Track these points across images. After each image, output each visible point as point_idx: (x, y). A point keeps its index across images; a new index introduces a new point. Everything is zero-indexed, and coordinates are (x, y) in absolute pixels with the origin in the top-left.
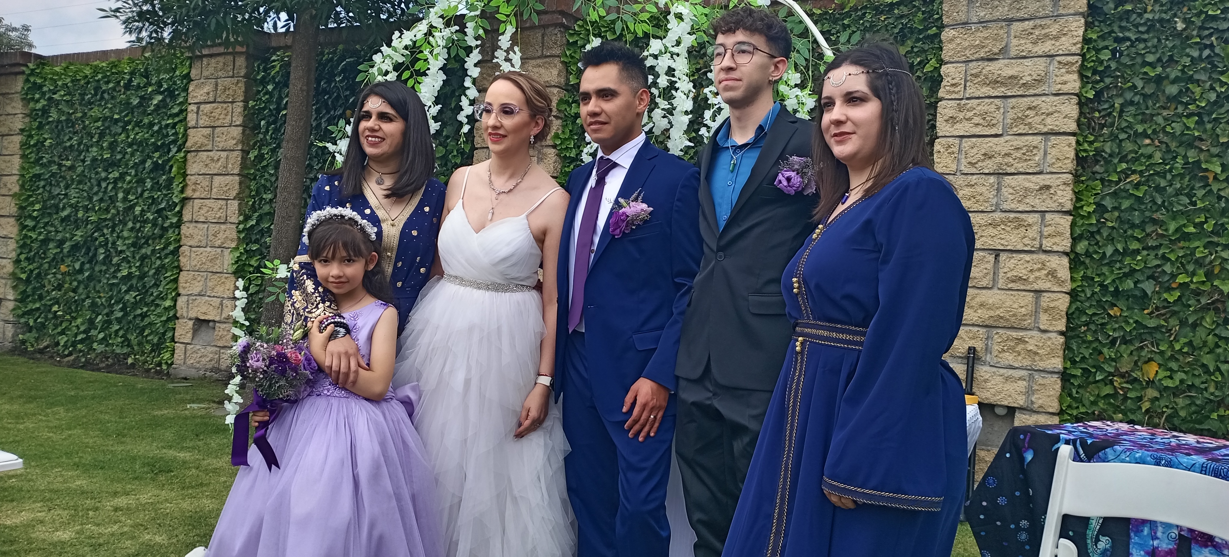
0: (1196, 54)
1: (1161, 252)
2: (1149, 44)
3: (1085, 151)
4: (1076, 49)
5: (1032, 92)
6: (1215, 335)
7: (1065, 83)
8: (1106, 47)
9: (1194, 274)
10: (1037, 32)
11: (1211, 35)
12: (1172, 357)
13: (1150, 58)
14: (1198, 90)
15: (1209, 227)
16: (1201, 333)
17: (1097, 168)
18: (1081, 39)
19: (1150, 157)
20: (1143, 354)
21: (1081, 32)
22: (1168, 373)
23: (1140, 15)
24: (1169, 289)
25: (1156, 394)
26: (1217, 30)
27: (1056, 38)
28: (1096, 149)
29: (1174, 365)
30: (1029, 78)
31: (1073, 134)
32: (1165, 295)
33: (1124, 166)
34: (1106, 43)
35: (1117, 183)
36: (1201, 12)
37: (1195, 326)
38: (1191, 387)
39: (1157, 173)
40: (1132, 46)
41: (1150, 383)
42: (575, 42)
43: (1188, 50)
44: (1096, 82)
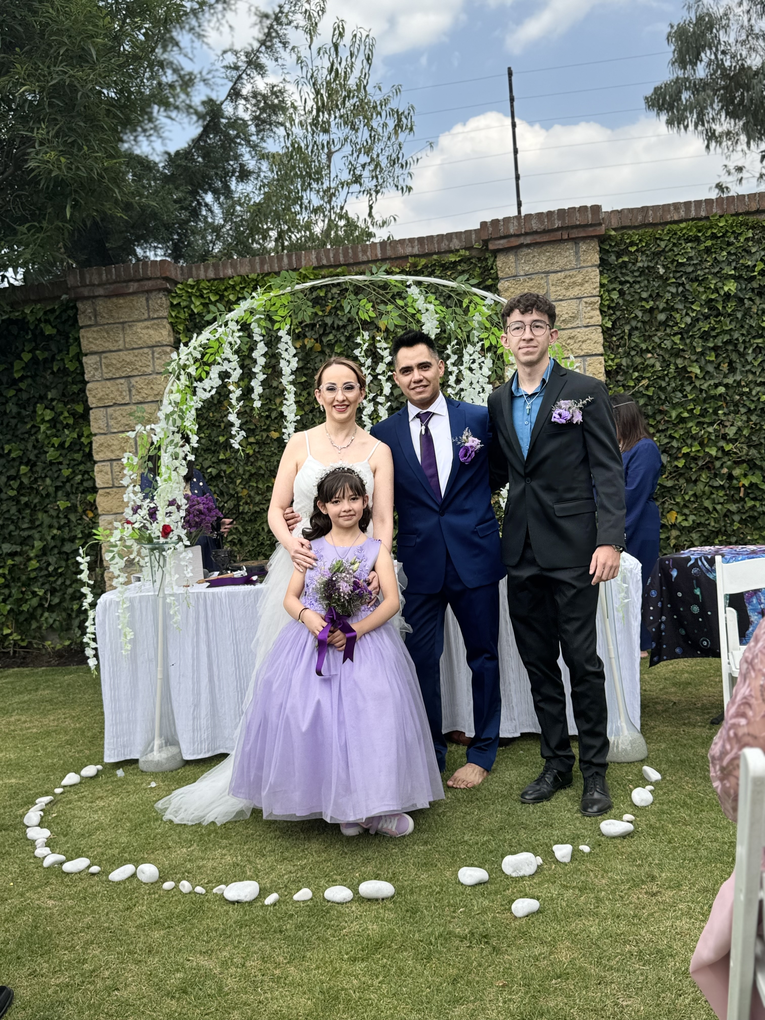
0: (674, 290)
1: (669, 433)
2: (642, 285)
3: (610, 366)
4: (596, 292)
5: (569, 326)
6: (710, 486)
7: (591, 318)
8: (614, 289)
9: (691, 446)
10: (567, 281)
11: (682, 276)
12: (685, 506)
13: (644, 295)
15: (697, 411)
16: (700, 487)
17: (619, 378)
18: (598, 284)
19: (653, 366)
20: (666, 506)
21: (598, 279)
22: (684, 517)
23: (634, 264)
24: (677, 458)
25: (678, 533)
26: (685, 273)
27: (582, 285)
28: (617, 364)
29: (686, 511)
30: (566, 316)
31: (602, 355)
32: (676, 463)
33: (636, 374)
34: (614, 286)
35: (634, 387)
36: (673, 261)
37: (696, 482)
38: (699, 524)
39: (659, 378)
40: (631, 287)
41: (674, 526)
42: (179, 304)
43: (668, 288)
44: (611, 315)
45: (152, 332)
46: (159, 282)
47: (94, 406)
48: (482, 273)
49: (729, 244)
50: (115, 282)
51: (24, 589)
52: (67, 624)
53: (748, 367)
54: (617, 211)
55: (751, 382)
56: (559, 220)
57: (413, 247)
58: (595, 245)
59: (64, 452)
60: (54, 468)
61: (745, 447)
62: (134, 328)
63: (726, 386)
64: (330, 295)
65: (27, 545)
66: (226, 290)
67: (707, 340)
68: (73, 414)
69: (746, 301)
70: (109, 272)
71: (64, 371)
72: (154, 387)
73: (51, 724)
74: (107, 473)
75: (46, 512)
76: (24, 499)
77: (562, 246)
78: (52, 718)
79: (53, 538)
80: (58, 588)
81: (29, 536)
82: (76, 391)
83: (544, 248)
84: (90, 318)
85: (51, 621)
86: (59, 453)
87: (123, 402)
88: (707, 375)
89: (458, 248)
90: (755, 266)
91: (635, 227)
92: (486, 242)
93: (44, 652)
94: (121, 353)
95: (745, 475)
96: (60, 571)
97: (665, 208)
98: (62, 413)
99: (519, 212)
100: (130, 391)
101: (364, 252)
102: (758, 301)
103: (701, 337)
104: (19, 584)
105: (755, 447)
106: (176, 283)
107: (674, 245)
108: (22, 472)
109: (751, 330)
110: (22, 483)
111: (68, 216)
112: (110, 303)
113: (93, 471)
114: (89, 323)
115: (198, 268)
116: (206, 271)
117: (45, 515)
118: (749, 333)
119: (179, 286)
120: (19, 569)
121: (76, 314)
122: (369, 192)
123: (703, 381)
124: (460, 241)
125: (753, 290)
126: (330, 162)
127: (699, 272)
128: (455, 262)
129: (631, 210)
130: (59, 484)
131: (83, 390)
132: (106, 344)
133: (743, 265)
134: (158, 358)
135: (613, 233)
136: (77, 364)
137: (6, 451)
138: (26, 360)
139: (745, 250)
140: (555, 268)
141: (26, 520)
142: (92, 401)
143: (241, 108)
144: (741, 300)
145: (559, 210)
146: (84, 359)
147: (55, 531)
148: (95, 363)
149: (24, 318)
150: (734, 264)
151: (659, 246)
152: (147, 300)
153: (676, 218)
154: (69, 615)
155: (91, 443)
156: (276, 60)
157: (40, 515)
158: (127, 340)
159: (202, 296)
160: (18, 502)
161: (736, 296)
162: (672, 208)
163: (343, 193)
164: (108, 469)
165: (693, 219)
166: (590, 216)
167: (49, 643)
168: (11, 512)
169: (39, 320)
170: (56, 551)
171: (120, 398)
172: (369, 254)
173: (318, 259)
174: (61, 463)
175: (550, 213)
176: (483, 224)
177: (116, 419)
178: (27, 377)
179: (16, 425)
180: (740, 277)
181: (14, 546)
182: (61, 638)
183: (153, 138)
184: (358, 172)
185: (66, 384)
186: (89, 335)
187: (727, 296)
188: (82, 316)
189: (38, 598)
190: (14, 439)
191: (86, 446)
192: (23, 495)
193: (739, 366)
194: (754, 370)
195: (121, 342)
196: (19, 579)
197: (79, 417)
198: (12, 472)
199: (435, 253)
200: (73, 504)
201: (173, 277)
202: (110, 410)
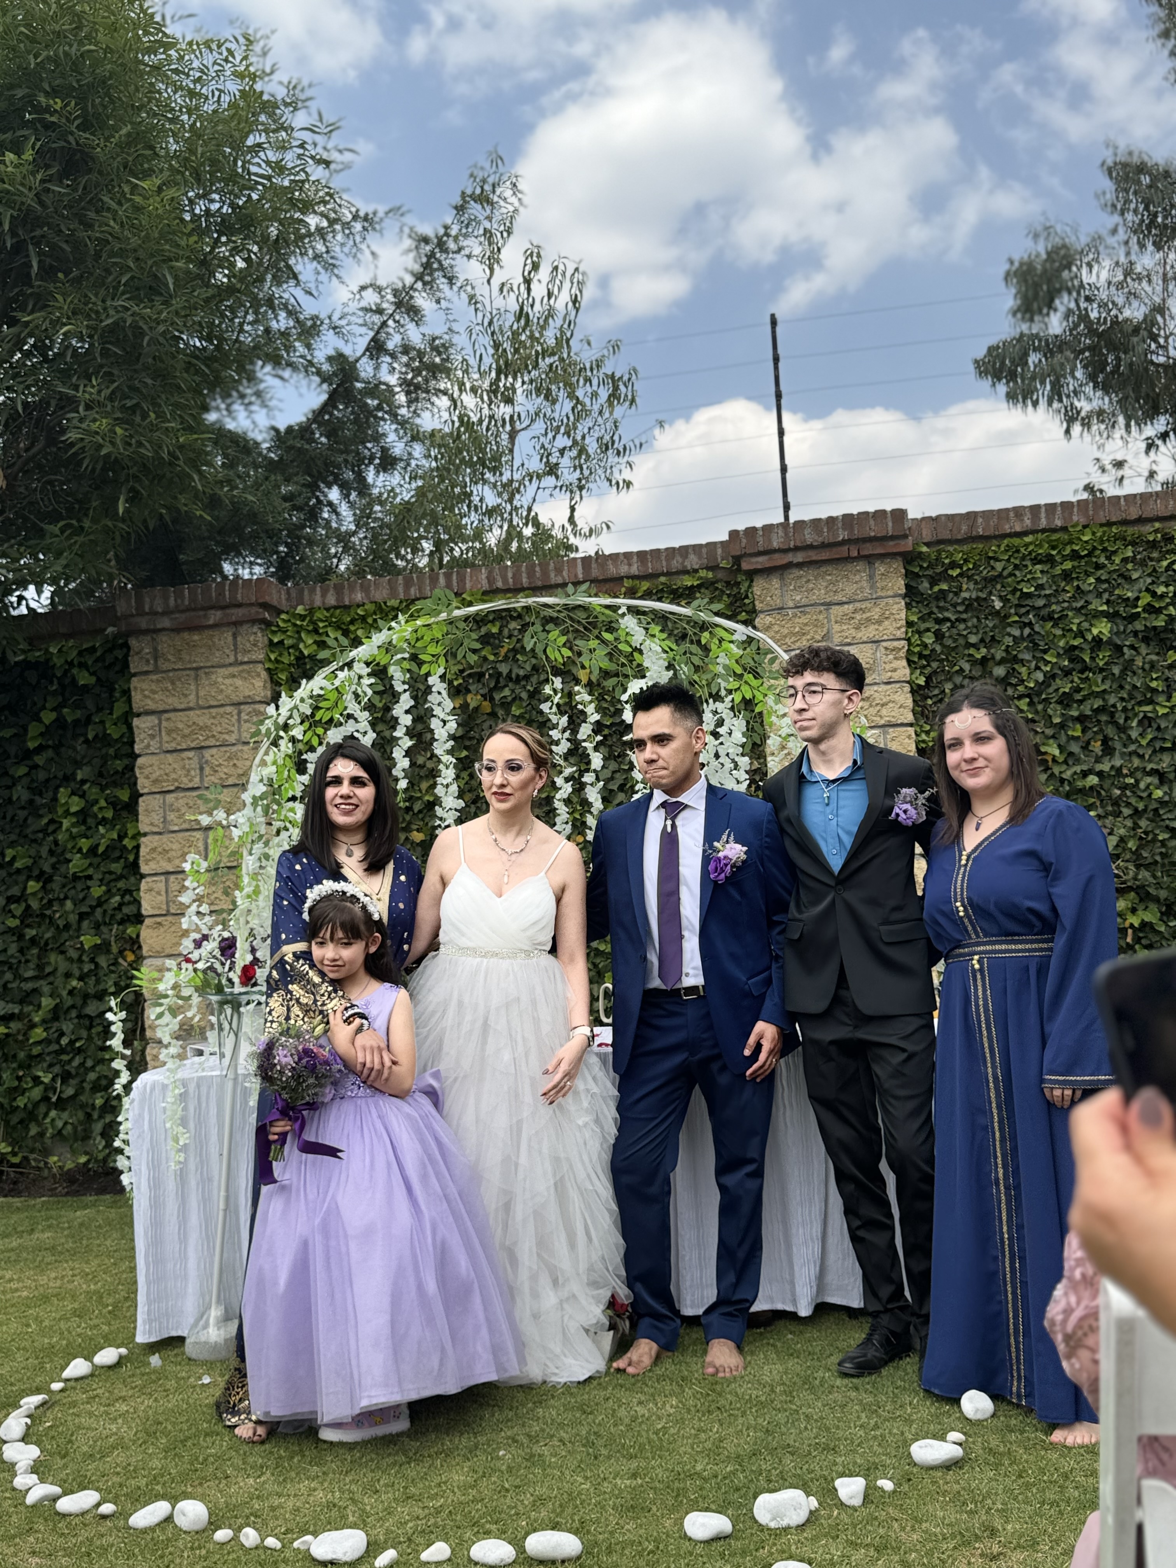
0: (1016, 632)
2: (970, 624)
3: (924, 741)
4: (900, 633)
7: (895, 670)
8: (928, 630)
10: (858, 616)
11: (1028, 612)
13: (973, 639)
14: (1023, 670)
18: (904, 622)
21: (903, 615)
23: (956, 594)
26: (1033, 608)
27: (879, 622)
31: (911, 725)
34: (927, 625)
36: (1015, 590)
40: (953, 626)
42: (281, 642)
43: (1008, 629)
44: (924, 667)
45: (239, 682)
46: (254, 610)
47: (146, 791)
48: (731, 604)
49: (1098, 567)
50: (188, 610)
51: (21, 1073)
52: (85, 1130)
53: (1132, 748)
54: (930, 518)
55: (1137, 769)
56: (844, 529)
57: (630, 565)
58: (898, 566)
59: (96, 861)
60: (80, 886)
61: (1131, 866)
62: (213, 677)
63: (1100, 774)
64: (506, 632)
65: (31, 1003)
66: (352, 622)
67: (1068, 706)
68: (114, 803)
69: (1125, 650)
70: (179, 595)
71: (104, 739)
72: (239, 763)
73: (51, 1284)
74: (159, 893)
75: (63, 952)
76: (30, 933)
77: (849, 566)
78: (53, 1275)
79: (71, 993)
80: (73, 1071)
81: (35, 990)
82: (120, 769)
83: (823, 569)
84: (148, 661)
85: (60, 1124)
86: (88, 861)
87: (190, 785)
88: (1070, 758)
89: (696, 567)
90: (1138, 599)
91: (958, 542)
92: (737, 560)
93: (46, 1173)
94: (192, 713)
95: (1134, 911)
96: (78, 1045)
97: (1003, 514)
98: (96, 802)
99: (787, 517)
100: (202, 769)
101: (559, 571)
102: (1144, 650)
103: (1060, 702)
104: (14, 1065)
105: (1147, 867)
106: (279, 612)
107: (1016, 567)
108: (29, 891)
109: (1135, 693)
110: (28, 907)
111: (121, 511)
112: (177, 641)
113: (138, 890)
114: (146, 669)
115: (312, 591)
116: (324, 595)
117: (60, 958)
118: (1131, 697)
119: (283, 616)
120: (16, 1041)
121: (127, 655)
122: (568, 488)
123: (1064, 767)
124: (700, 557)
125: (1135, 633)
126: (513, 444)
127: (1054, 607)
128: (692, 586)
129: (951, 518)
130: (85, 909)
131: (131, 768)
132: (170, 701)
133: (1119, 597)
134: (246, 721)
135: (925, 549)
136: (124, 729)
137: (7, 859)
138: (47, 722)
139: (1122, 576)
140: (839, 597)
141: (32, 965)
142: (143, 784)
143: (384, 368)
144: (1119, 649)
145: (844, 516)
146: (136, 722)
147: (74, 983)
148: (152, 728)
149: (47, 661)
150: (1106, 596)
151: (993, 568)
152: (235, 636)
153: (1018, 528)
154: (89, 1116)
155: (137, 847)
156: (438, 302)
157: (53, 957)
158: (202, 693)
159: (316, 631)
160: (21, 937)
161: (1110, 642)
162: (1012, 514)
163: (531, 489)
164: (162, 886)
165: (1043, 531)
166: (890, 524)
167: (55, 1158)
168: (10, 952)
169: (71, 664)
170: (74, 1013)
171: (185, 780)
172: (565, 573)
173: (490, 579)
174: (90, 877)
175: (831, 520)
176: (734, 534)
177: (178, 810)
178: (48, 747)
179: (26, 820)
180: (1116, 614)
181: (10, 1005)
182: (74, 1152)
183: (254, 408)
184: (553, 460)
185: (105, 758)
186: (144, 686)
187: (1098, 642)
188: (136, 658)
189: (41, 1087)
190: (22, 841)
191: (130, 852)
192: (29, 926)
193: (1118, 745)
194: (1141, 752)
195: (192, 697)
196: (15, 1056)
197: (122, 809)
198: (15, 891)
199: (663, 574)
200: (104, 940)
201: (275, 603)
202: (170, 798)
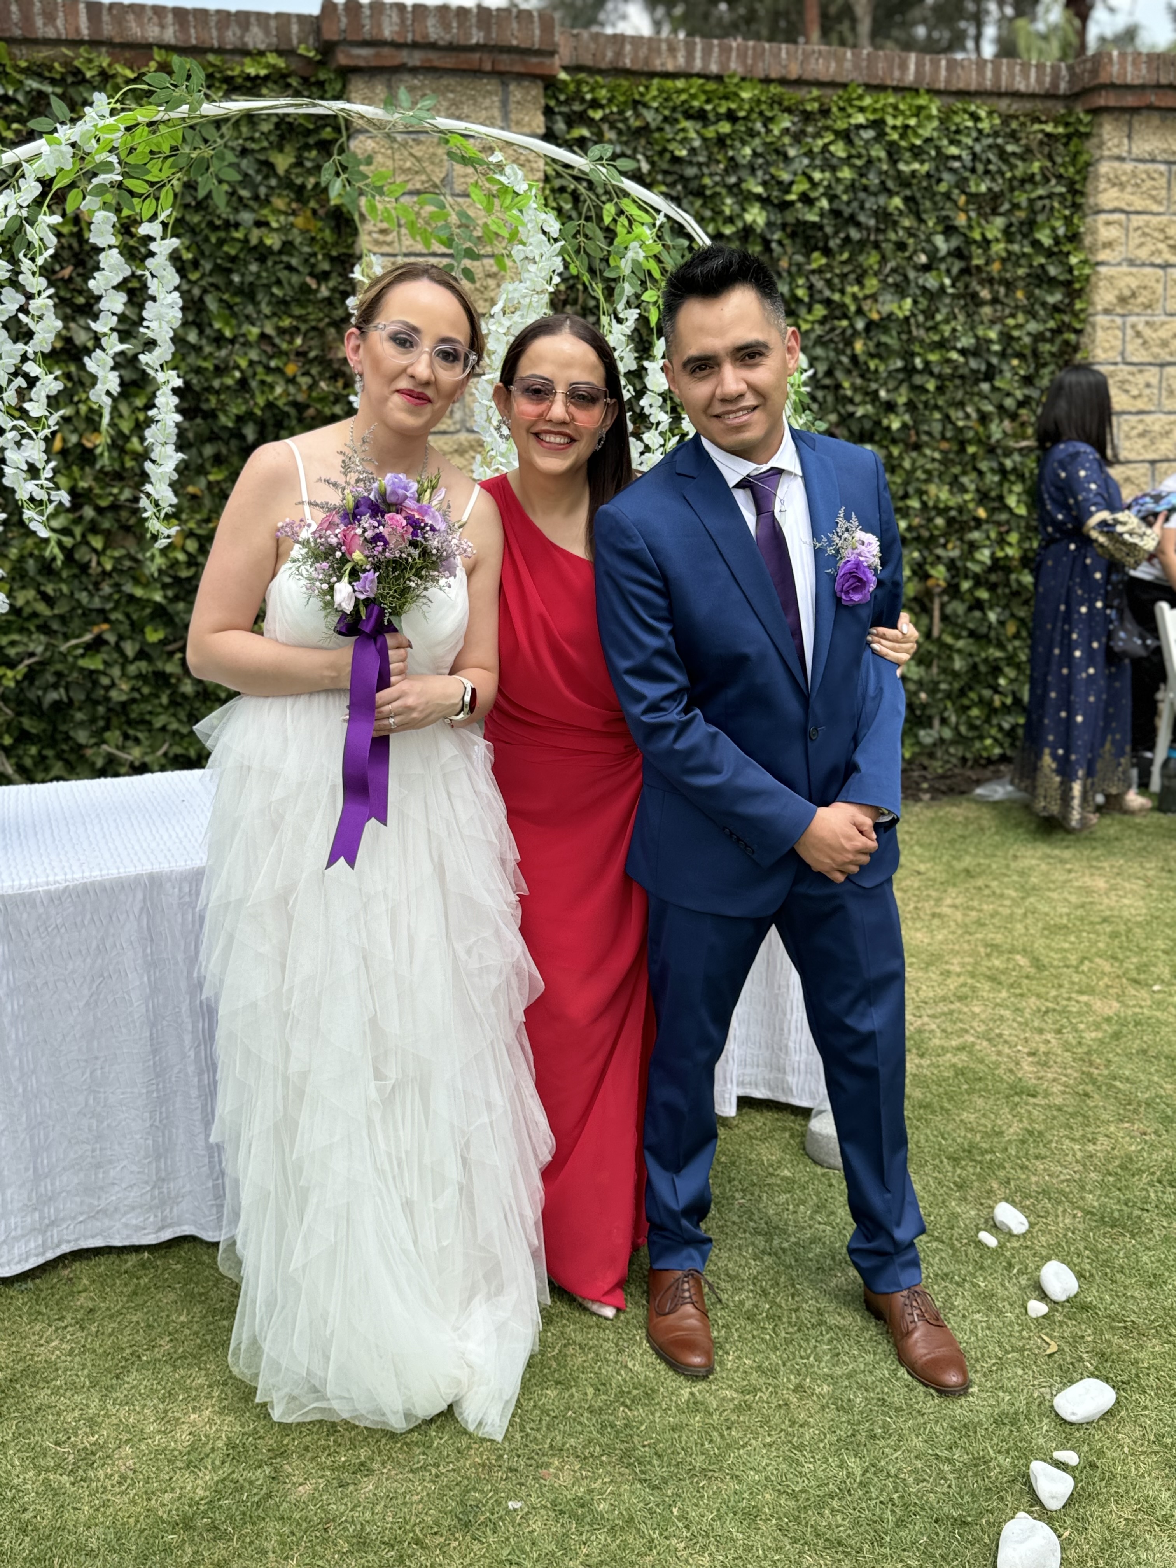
56: (479, 28)
57: (162, 27)
58: (536, 94)
77: (478, 84)
83: (444, 81)
89: (262, 47)
91: (600, 72)
124: (267, 32)
125: (785, 226)
128: (257, 77)
133: (774, 178)
135: (563, 76)
139: (777, 152)
144: (768, 244)
150: (760, 173)
151: (640, 116)
153: (670, 67)
161: (761, 233)
166: (537, 32)
172: (60, 23)
175: (462, 12)
199: (213, 50)
